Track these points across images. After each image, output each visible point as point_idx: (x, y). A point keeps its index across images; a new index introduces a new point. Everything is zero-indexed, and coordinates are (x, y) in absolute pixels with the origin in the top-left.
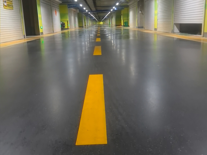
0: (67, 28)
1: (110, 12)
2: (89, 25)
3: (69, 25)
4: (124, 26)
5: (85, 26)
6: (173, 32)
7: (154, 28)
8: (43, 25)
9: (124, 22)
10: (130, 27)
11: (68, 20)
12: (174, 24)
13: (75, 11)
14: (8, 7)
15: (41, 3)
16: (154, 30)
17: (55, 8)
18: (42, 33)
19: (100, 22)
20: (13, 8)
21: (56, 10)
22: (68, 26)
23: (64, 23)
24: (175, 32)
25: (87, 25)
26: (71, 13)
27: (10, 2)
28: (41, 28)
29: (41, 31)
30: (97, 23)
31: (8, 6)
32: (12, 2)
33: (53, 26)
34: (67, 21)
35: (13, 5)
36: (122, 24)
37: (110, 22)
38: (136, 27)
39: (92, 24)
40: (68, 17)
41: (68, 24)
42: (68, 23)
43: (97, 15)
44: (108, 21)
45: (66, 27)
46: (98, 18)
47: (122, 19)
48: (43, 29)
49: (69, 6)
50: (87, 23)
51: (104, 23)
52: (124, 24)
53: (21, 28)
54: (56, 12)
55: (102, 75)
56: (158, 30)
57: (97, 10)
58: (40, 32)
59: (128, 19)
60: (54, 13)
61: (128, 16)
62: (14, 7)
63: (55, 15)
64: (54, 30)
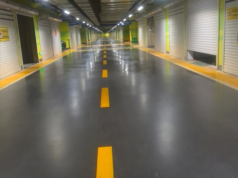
0: (69, 47)
1: (116, 26)
2: (93, 39)
3: (71, 44)
4: (133, 42)
5: (89, 40)
6: (186, 59)
7: (166, 50)
8: (42, 51)
9: (133, 38)
10: (140, 44)
11: (69, 38)
12: (187, 50)
13: (77, 27)
14: (4, 39)
15: (39, 26)
16: (166, 53)
17: (55, 28)
18: (41, 60)
19: (105, 34)
20: (9, 39)
21: (55, 30)
22: (69, 45)
23: (65, 43)
24: (188, 59)
25: (91, 39)
26: (73, 30)
27: (5, 33)
28: (40, 55)
29: (40, 57)
30: (102, 35)
31: (4, 37)
32: (7, 33)
33: (53, 50)
34: (69, 40)
35: (9, 35)
36: (131, 40)
37: (116, 35)
38: (146, 47)
39: (97, 37)
40: (69, 35)
41: (69, 44)
42: (69, 42)
43: (102, 29)
44: (115, 34)
45: (67, 47)
46: (103, 30)
47: (130, 34)
48: (42, 55)
49: (70, 24)
50: (91, 38)
51: (110, 35)
52: (133, 40)
53: (18, 59)
54: (56, 32)
55: (111, 147)
56: (170, 54)
57: (101, 25)
58: (39, 59)
59: (137, 35)
60: (54, 34)
61: (137, 31)
62: (10, 37)
63: (55, 36)
64: (54, 53)
